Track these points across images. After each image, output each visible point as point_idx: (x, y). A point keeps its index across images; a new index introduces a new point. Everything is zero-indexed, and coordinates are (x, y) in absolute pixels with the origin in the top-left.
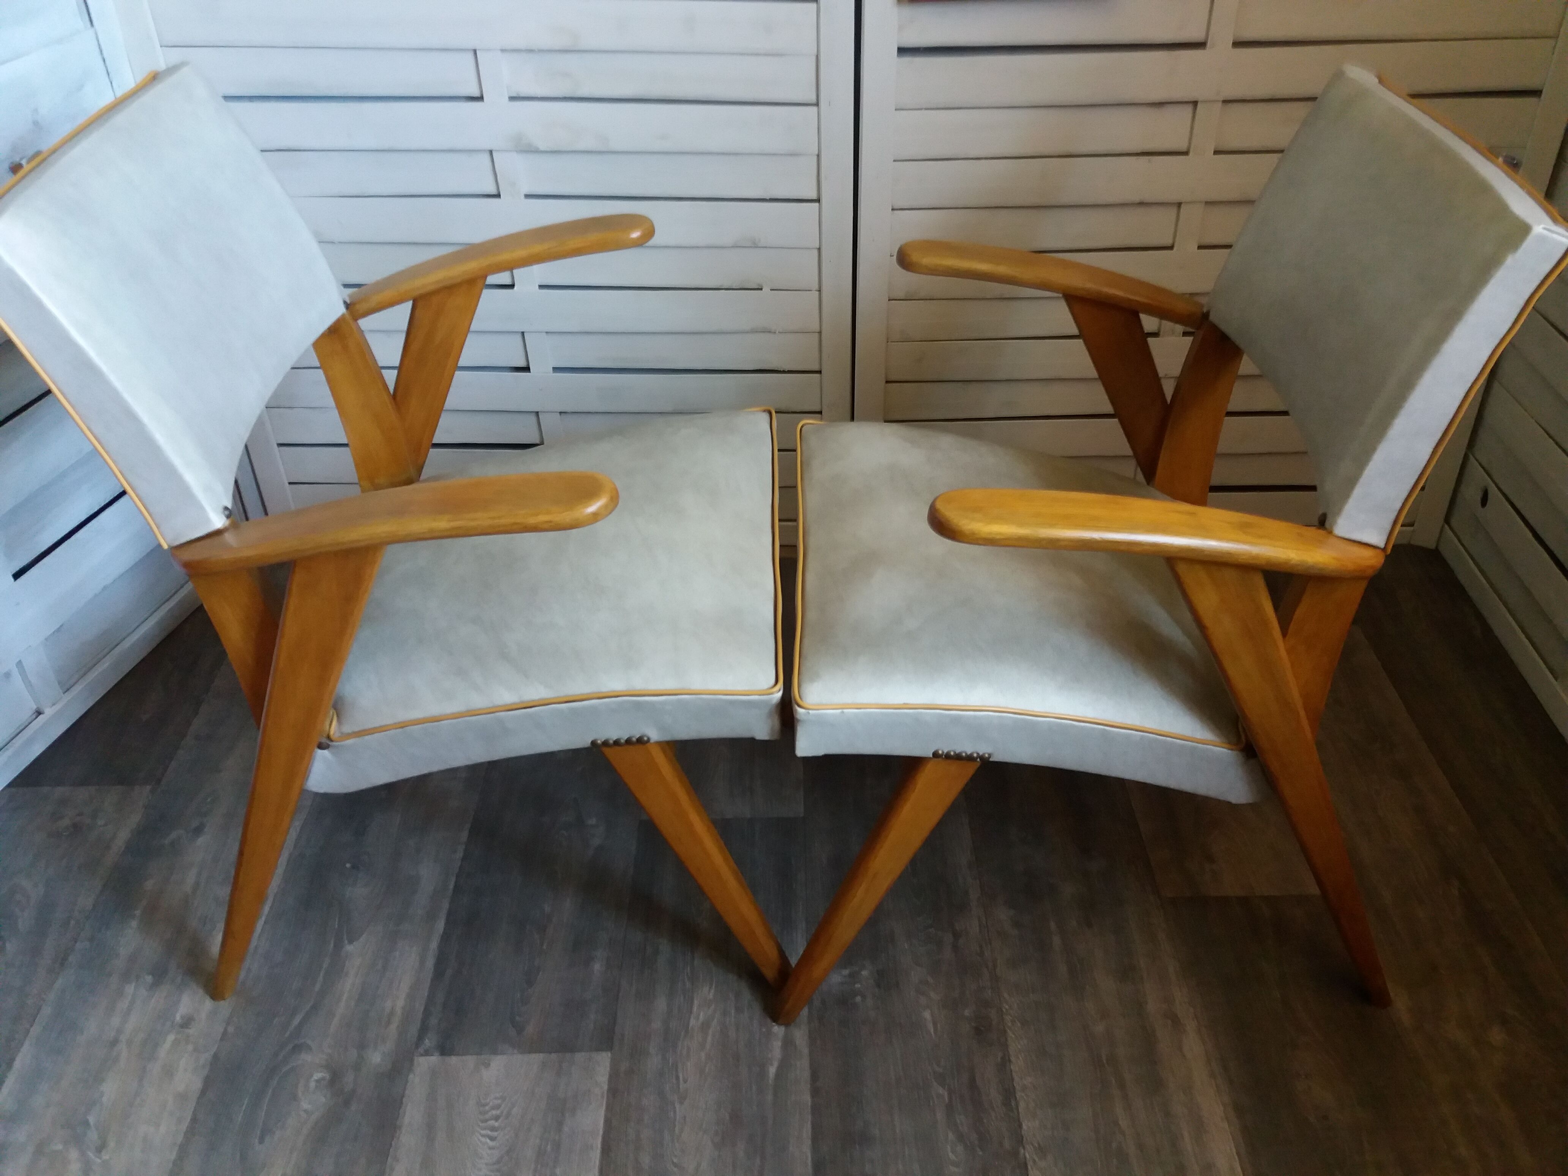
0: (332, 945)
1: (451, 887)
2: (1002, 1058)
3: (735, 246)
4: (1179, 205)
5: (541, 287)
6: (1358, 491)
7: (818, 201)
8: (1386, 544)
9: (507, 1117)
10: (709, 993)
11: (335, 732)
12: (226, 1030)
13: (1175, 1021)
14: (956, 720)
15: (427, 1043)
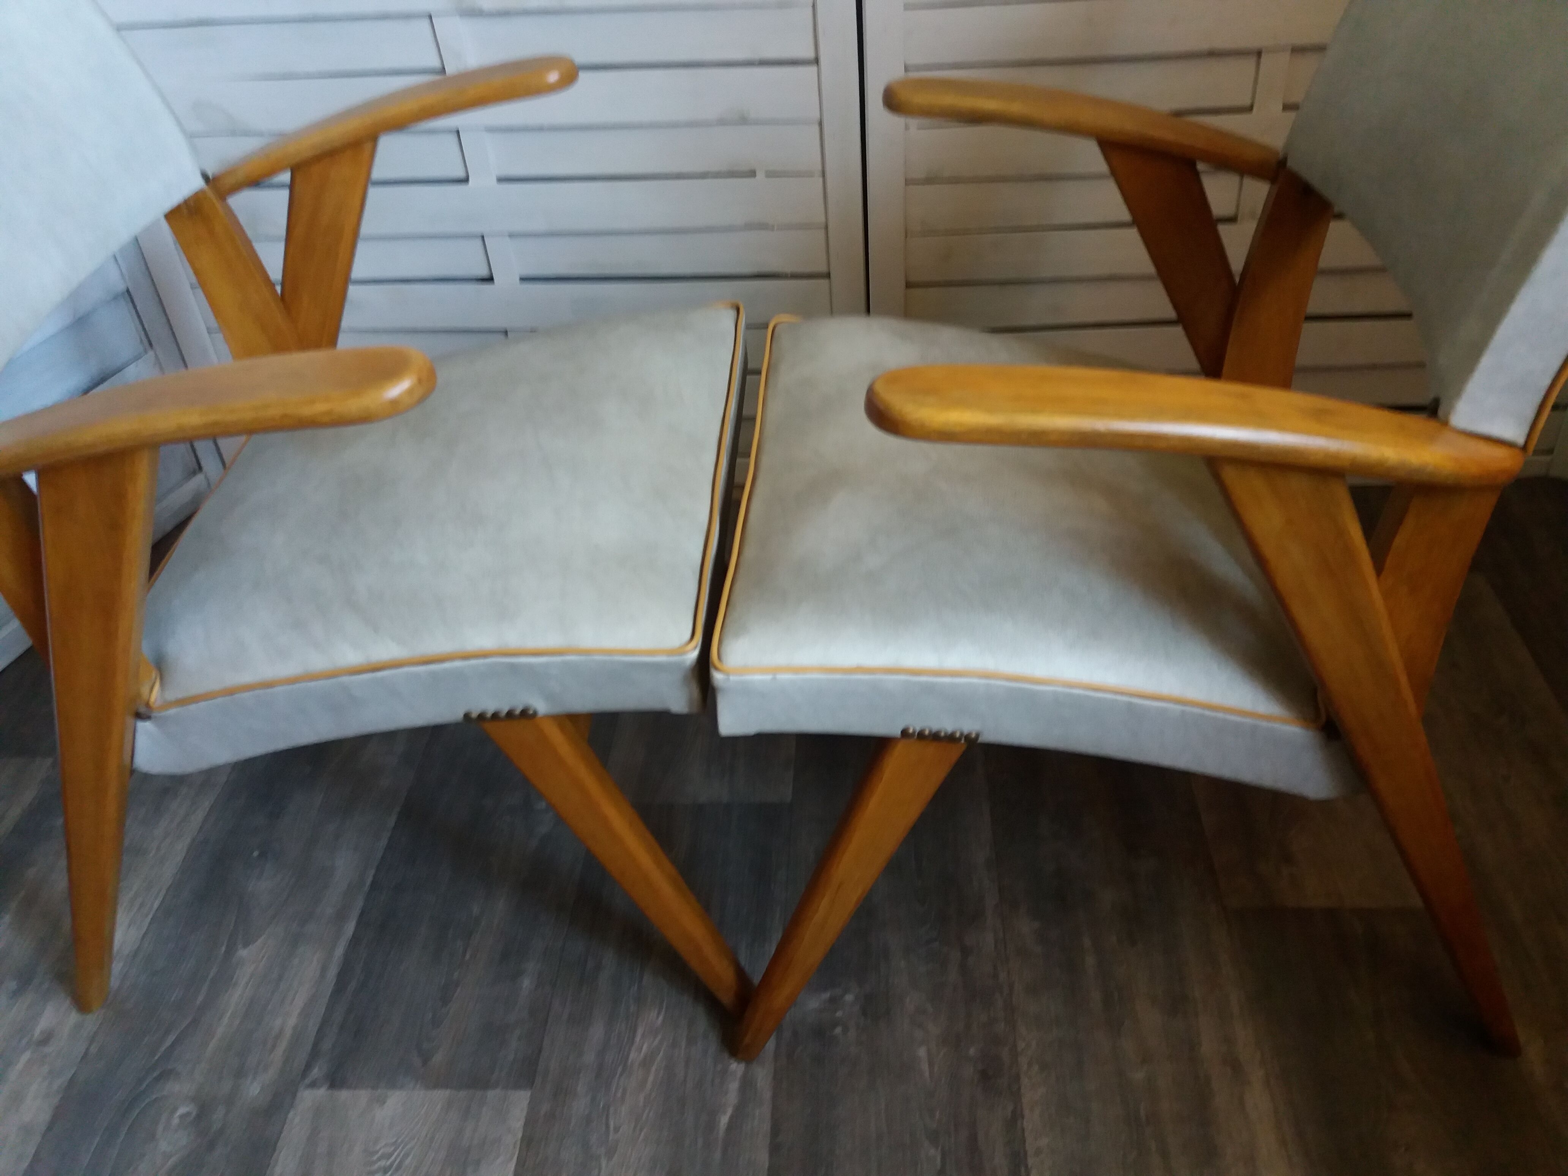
0: (223, 948)
1: (369, 881)
2: (1014, 1112)
3: (722, 122)
4: (1259, 54)
5: (501, 180)
6: (1486, 361)
7: (816, 61)
8: (1526, 442)
9: (399, 1167)
10: (658, 1017)
11: (156, 700)
12: (88, 1049)
13: (1235, 1066)
14: (929, 689)
15: (316, 1072)
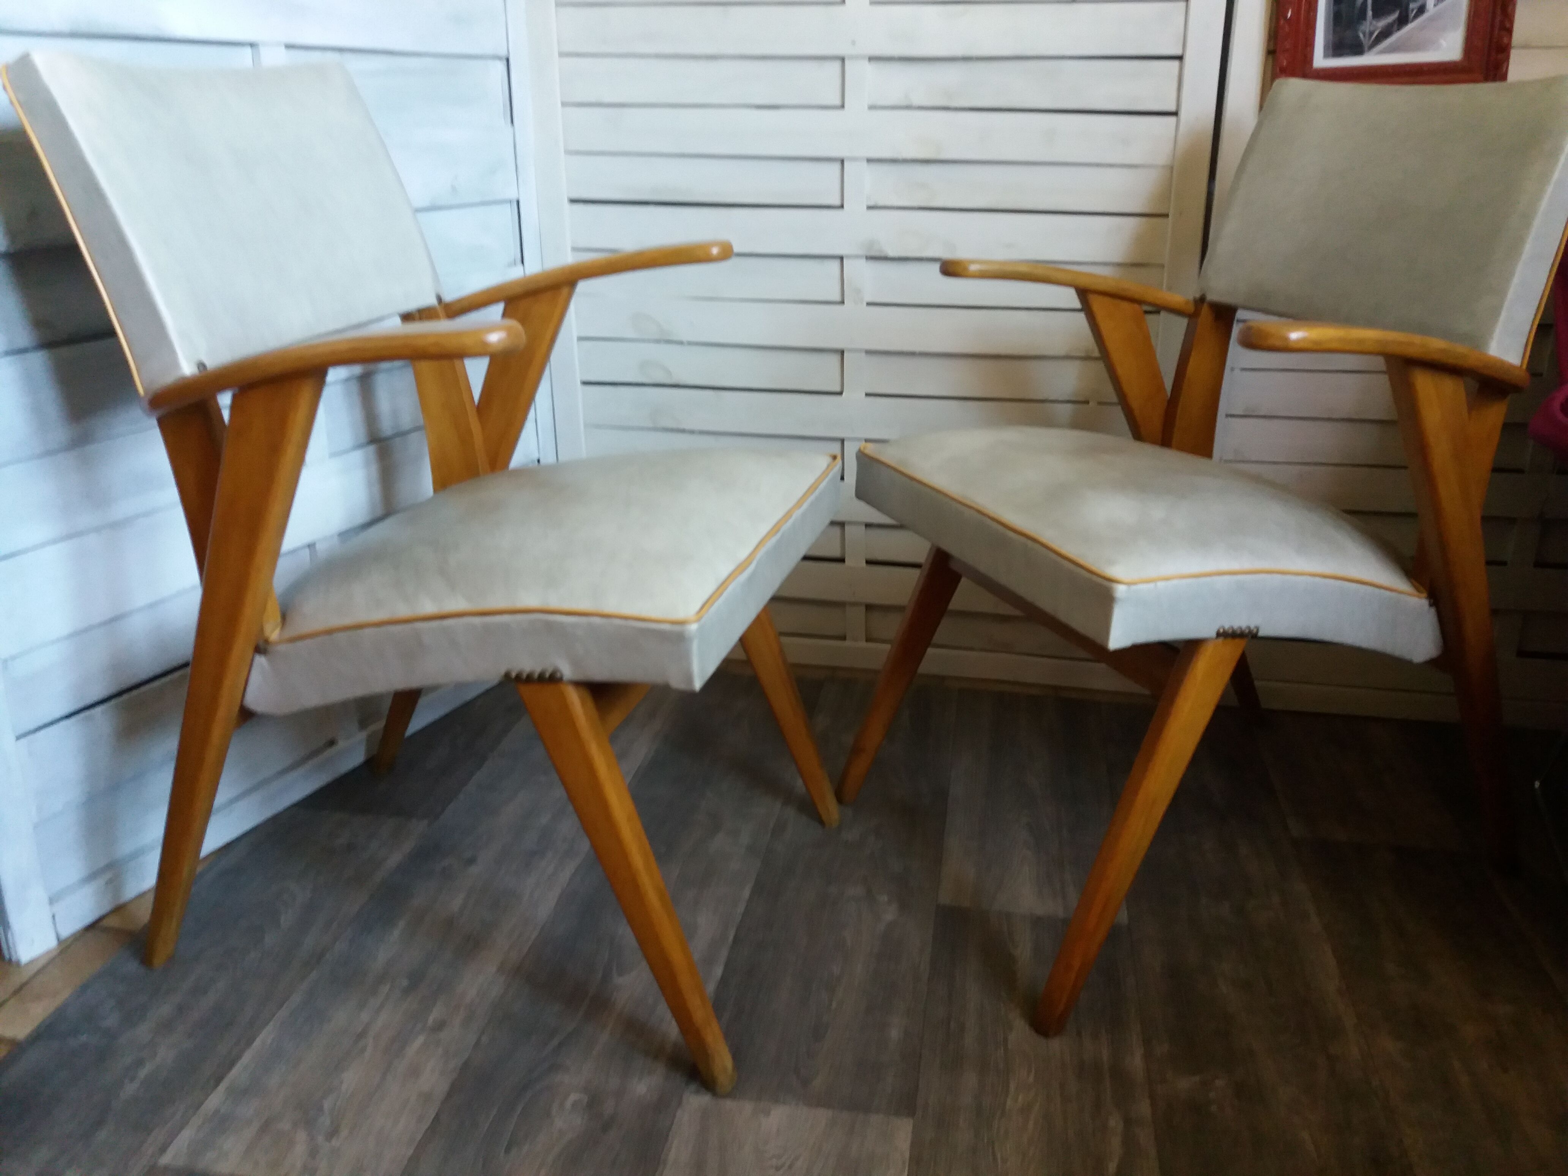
0: (600, 975)
1: (731, 938)
3: (1067, 357)
9: (790, 1167)
11: (276, 638)
12: (479, 1040)
